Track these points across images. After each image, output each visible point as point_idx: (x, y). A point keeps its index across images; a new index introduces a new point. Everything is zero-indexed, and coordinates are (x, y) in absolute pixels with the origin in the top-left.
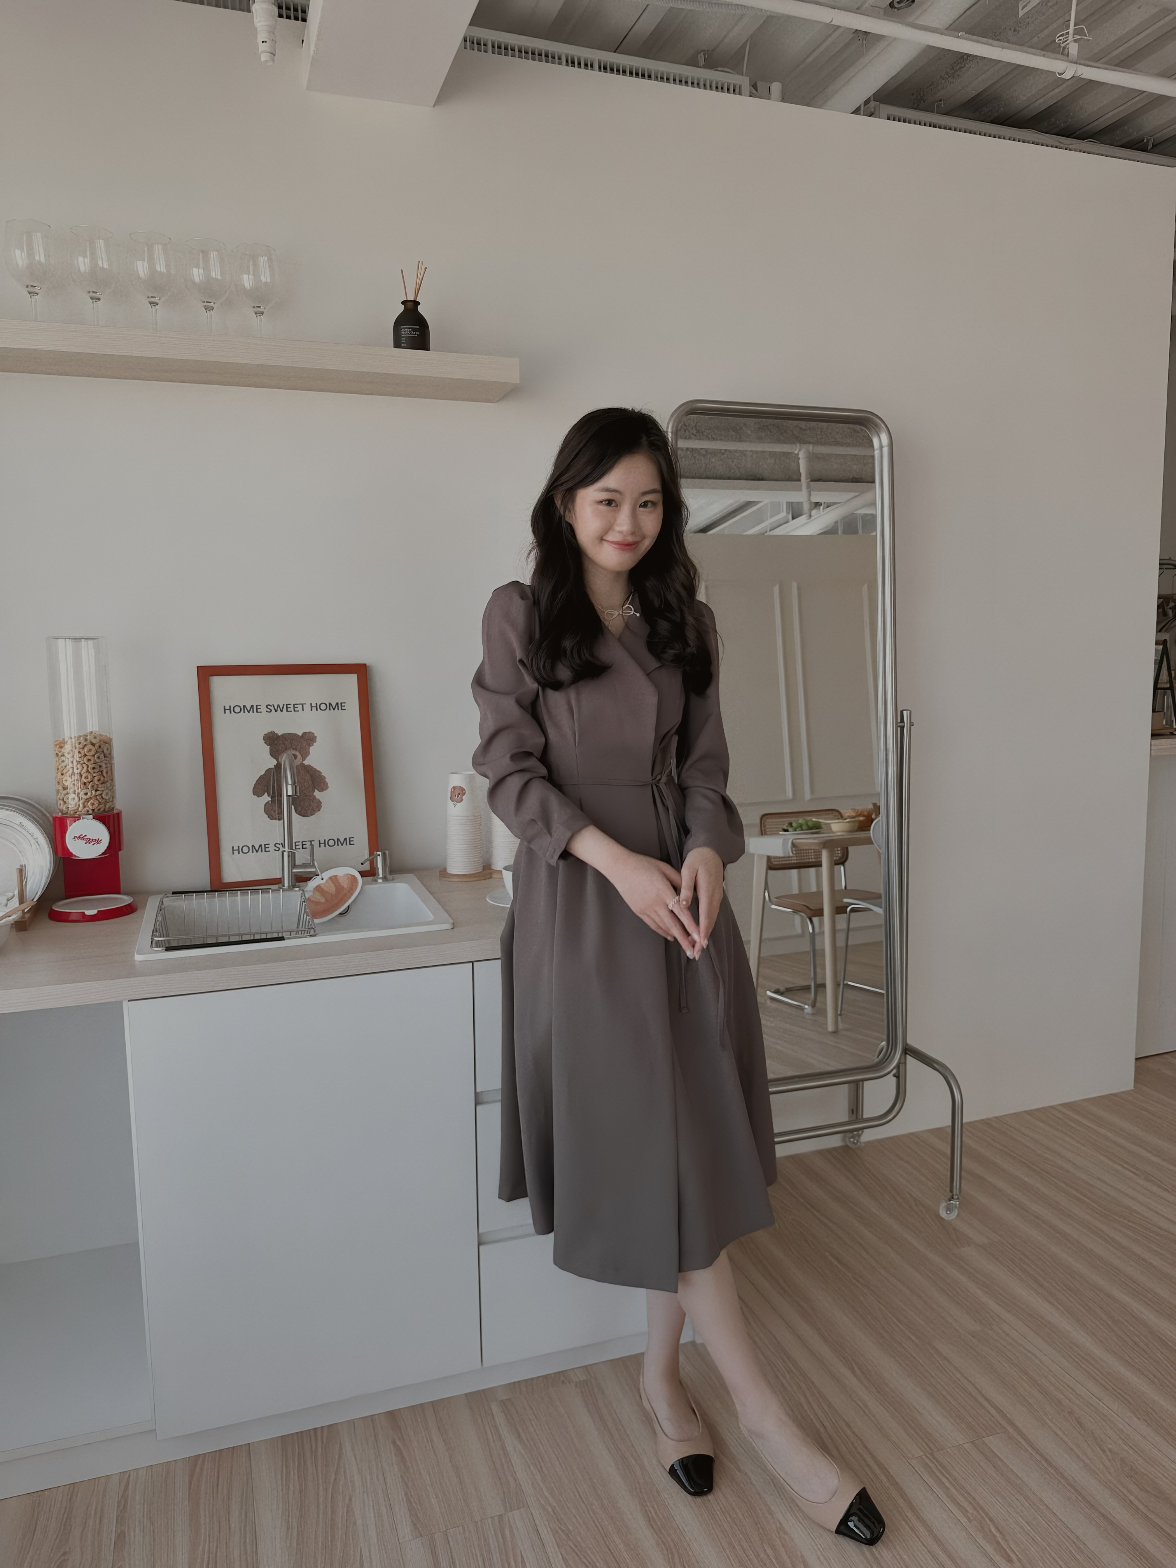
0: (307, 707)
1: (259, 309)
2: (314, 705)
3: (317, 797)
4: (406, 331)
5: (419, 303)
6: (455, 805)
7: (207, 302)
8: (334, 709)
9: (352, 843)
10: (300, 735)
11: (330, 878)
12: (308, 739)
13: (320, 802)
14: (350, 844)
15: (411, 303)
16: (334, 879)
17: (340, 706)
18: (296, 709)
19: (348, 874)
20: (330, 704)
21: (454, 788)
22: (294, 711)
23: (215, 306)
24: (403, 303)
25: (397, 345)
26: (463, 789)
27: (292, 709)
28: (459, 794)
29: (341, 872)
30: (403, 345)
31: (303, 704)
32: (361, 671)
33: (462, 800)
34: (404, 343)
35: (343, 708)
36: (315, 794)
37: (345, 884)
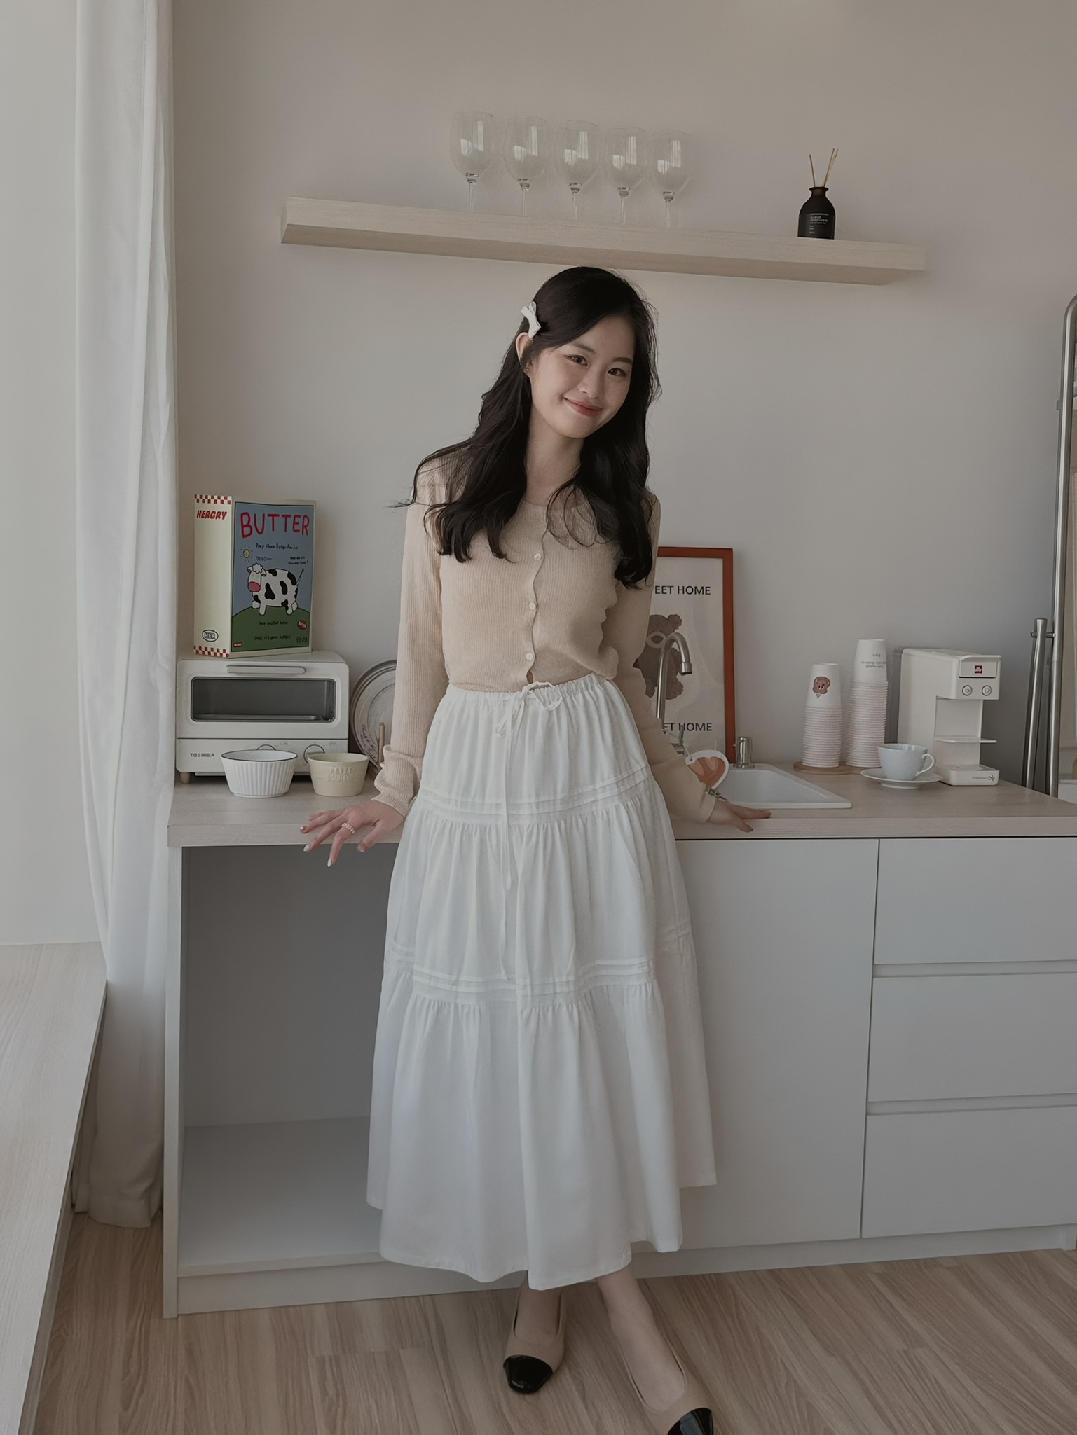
0: (675, 590)
1: (669, 195)
2: (681, 588)
3: (679, 681)
4: (814, 219)
5: (827, 189)
6: (818, 697)
7: (623, 188)
8: (699, 593)
9: (709, 728)
10: (667, 617)
11: (698, 759)
12: (675, 621)
13: (681, 685)
14: (708, 730)
15: (820, 190)
16: (702, 761)
17: (705, 590)
18: (664, 591)
19: (714, 757)
20: (696, 588)
21: (819, 679)
22: (663, 593)
23: (630, 192)
24: (810, 189)
25: (802, 233)
26: (827, 680)
27: (660, 591)
28: (823, 685)
29: (708, 754)
30: (811, 232)
31: (671, 587)
32: (725, 555)
33: (826, 691)
34: (812, 231)
35: (708, 592)
36: (677, 677)
37: (713, 767)
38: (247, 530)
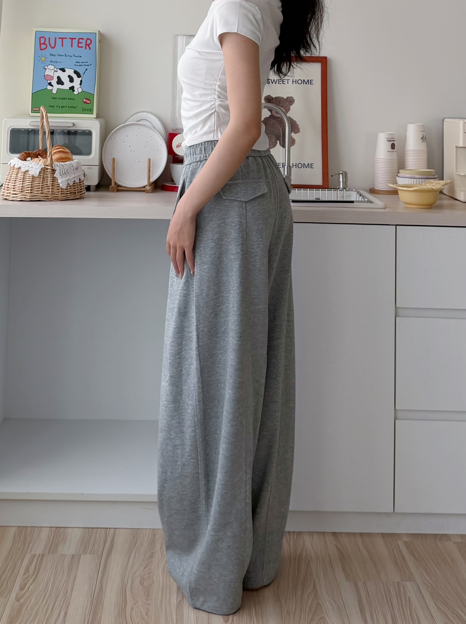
38: (43, 46)
